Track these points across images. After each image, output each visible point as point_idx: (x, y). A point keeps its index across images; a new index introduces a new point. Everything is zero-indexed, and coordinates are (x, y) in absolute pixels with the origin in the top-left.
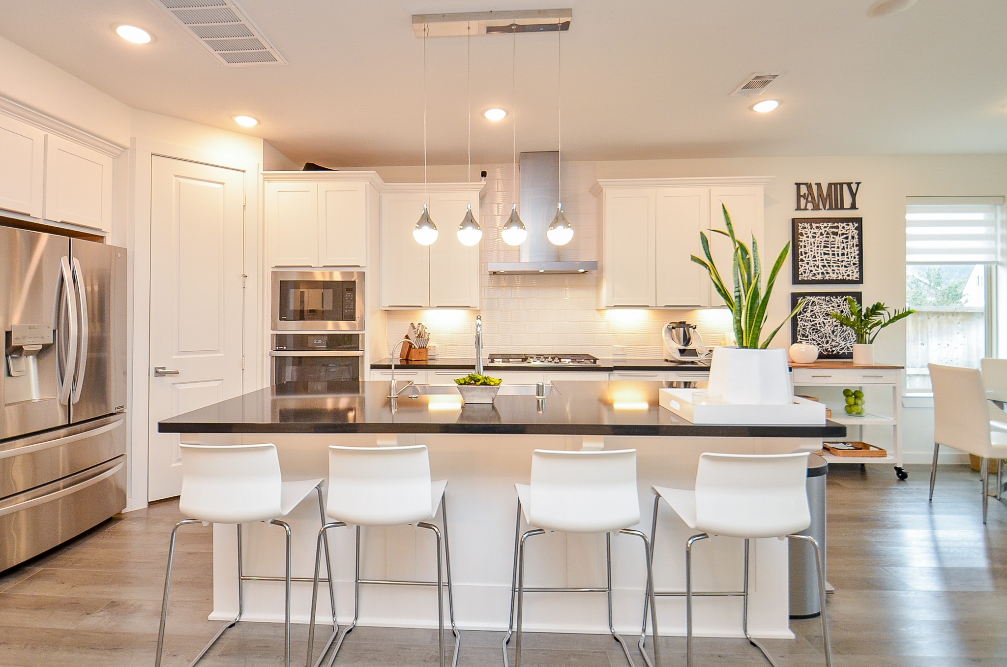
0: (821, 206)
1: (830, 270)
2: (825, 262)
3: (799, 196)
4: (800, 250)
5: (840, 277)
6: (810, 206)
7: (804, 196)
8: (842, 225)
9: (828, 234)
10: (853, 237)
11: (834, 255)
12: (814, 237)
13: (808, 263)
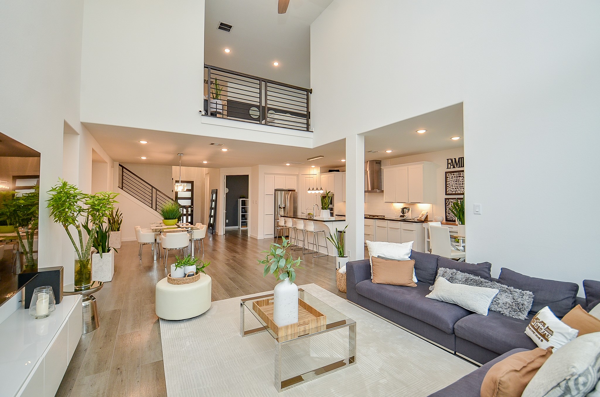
0: (456, 167)
1: (458, 190)
2: (456, 187)
3: (448, 164)
4: (447, 183)
5: (462, 192)
6: (452, 167)
7: (450, 163)
8: (462, 173)
9: (457, 177)
11: (459, 184)
12: (452, 178)
13: (450, 188)
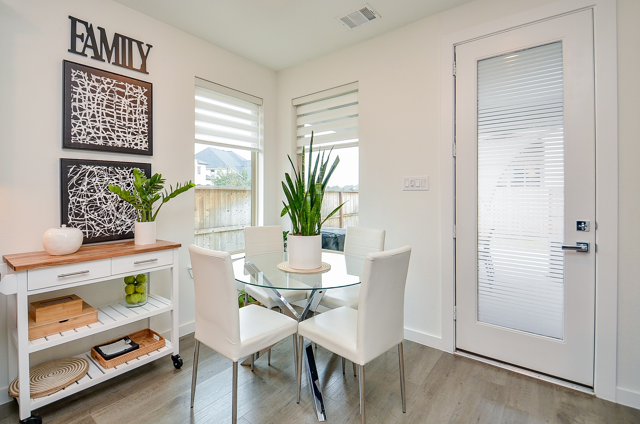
0: (105, 57)
1: (114, 136)
2: (108, 124)
3: (74, 36)
4: (73, 104)
5: (127, 145)
6: (90, 51)
7: (81, 37)
8: (130, 86)
9: (111, 91)
10: (142, 103)
11: (118, 118)
12: (93, 92)
13: (84, 123)
